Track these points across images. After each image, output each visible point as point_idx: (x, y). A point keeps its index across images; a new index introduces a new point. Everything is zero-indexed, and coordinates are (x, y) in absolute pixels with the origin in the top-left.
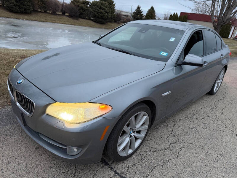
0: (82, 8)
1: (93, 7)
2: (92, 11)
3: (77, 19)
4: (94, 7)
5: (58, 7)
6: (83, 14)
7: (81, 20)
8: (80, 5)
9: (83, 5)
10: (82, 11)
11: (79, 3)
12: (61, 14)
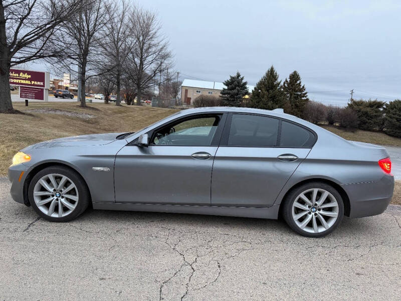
0: (366, 114)
1: (389, 111)
2: (387, 117)
3: (353, 132)
4: (391, 111)
5: (322, 113)
6: (367, 122)
7: (360, 132)
8: (363, 110)
9: (369, 109)
10: (364, 118)
11: (361, 107)
12: (327, 123)
